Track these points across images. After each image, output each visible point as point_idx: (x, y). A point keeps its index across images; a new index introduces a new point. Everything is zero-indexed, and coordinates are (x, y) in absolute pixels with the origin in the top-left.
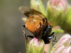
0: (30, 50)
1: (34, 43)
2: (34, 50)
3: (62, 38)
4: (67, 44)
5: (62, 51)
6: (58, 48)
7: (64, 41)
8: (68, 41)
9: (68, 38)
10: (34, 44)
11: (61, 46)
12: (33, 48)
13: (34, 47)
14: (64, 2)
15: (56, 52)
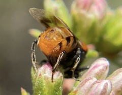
0: (39, 83)
1: (45, 73)
2: (44, 84)
3: (93, 65)
4: (101, 75)
5: (91, 87)
6: (86, 82)
7: (97, 70)
8: (103, 70)
9: (103, 66)
10: (45, 75)
11: (91, 78)
12: (44, 81)
13: (44, 79)
14: (101, 5)
15: (82, 88)
